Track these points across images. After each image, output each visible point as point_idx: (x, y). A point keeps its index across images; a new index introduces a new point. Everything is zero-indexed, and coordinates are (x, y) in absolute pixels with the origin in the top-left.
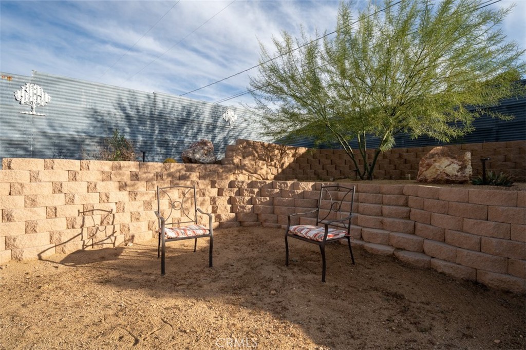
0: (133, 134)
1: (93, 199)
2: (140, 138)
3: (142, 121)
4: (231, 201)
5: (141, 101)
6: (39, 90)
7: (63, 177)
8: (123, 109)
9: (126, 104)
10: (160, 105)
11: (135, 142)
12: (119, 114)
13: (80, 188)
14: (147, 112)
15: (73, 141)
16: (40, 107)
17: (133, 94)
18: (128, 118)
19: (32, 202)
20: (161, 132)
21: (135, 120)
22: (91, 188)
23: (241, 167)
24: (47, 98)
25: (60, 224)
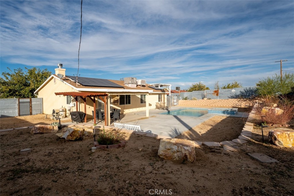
0: (246, 94)
1: (235, 102)
2: (248, 94)
3: (248, 91)
4: (252, 104)
5: (248, 88)
6: (234, 90)
7: (232, 100)
8: (245, 90)
9: (245, 89)
10: (251, 89)
11: (247, 95)
12: (244, 91)
13: (234, 101)
14: (249, 90)
15: (238, 95)
16: (234, 92)
17: (246, 88)
18: (246, 91)
19: (230, 102)
20: (252, 93)
21: (247, 91)
22: (235, 101)
23: (257, 99)
24: (235, 91)
25: (232, 104)
